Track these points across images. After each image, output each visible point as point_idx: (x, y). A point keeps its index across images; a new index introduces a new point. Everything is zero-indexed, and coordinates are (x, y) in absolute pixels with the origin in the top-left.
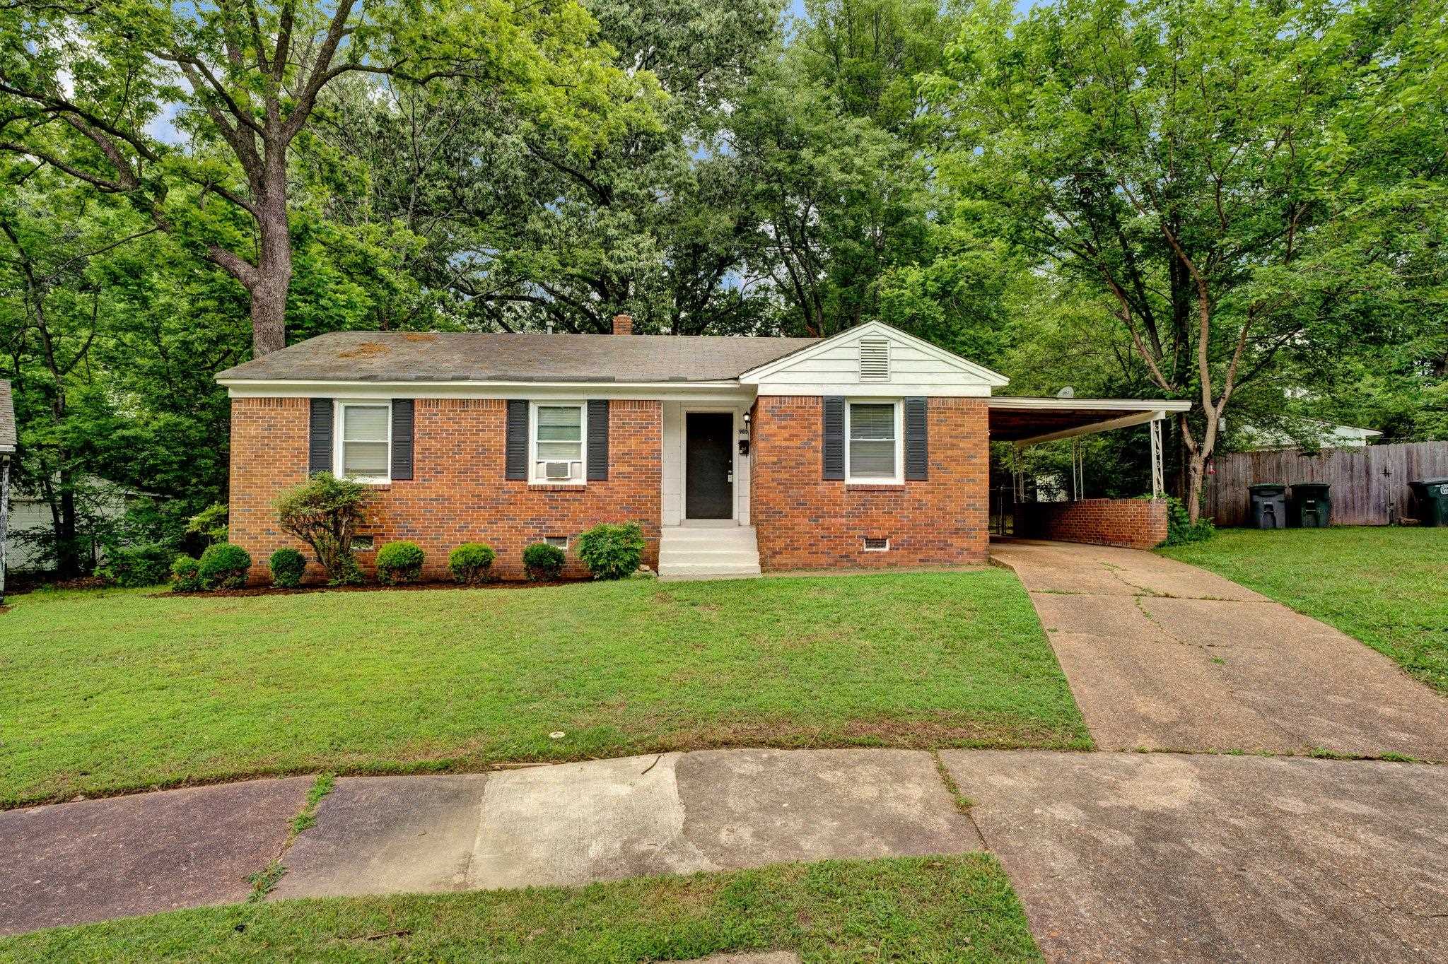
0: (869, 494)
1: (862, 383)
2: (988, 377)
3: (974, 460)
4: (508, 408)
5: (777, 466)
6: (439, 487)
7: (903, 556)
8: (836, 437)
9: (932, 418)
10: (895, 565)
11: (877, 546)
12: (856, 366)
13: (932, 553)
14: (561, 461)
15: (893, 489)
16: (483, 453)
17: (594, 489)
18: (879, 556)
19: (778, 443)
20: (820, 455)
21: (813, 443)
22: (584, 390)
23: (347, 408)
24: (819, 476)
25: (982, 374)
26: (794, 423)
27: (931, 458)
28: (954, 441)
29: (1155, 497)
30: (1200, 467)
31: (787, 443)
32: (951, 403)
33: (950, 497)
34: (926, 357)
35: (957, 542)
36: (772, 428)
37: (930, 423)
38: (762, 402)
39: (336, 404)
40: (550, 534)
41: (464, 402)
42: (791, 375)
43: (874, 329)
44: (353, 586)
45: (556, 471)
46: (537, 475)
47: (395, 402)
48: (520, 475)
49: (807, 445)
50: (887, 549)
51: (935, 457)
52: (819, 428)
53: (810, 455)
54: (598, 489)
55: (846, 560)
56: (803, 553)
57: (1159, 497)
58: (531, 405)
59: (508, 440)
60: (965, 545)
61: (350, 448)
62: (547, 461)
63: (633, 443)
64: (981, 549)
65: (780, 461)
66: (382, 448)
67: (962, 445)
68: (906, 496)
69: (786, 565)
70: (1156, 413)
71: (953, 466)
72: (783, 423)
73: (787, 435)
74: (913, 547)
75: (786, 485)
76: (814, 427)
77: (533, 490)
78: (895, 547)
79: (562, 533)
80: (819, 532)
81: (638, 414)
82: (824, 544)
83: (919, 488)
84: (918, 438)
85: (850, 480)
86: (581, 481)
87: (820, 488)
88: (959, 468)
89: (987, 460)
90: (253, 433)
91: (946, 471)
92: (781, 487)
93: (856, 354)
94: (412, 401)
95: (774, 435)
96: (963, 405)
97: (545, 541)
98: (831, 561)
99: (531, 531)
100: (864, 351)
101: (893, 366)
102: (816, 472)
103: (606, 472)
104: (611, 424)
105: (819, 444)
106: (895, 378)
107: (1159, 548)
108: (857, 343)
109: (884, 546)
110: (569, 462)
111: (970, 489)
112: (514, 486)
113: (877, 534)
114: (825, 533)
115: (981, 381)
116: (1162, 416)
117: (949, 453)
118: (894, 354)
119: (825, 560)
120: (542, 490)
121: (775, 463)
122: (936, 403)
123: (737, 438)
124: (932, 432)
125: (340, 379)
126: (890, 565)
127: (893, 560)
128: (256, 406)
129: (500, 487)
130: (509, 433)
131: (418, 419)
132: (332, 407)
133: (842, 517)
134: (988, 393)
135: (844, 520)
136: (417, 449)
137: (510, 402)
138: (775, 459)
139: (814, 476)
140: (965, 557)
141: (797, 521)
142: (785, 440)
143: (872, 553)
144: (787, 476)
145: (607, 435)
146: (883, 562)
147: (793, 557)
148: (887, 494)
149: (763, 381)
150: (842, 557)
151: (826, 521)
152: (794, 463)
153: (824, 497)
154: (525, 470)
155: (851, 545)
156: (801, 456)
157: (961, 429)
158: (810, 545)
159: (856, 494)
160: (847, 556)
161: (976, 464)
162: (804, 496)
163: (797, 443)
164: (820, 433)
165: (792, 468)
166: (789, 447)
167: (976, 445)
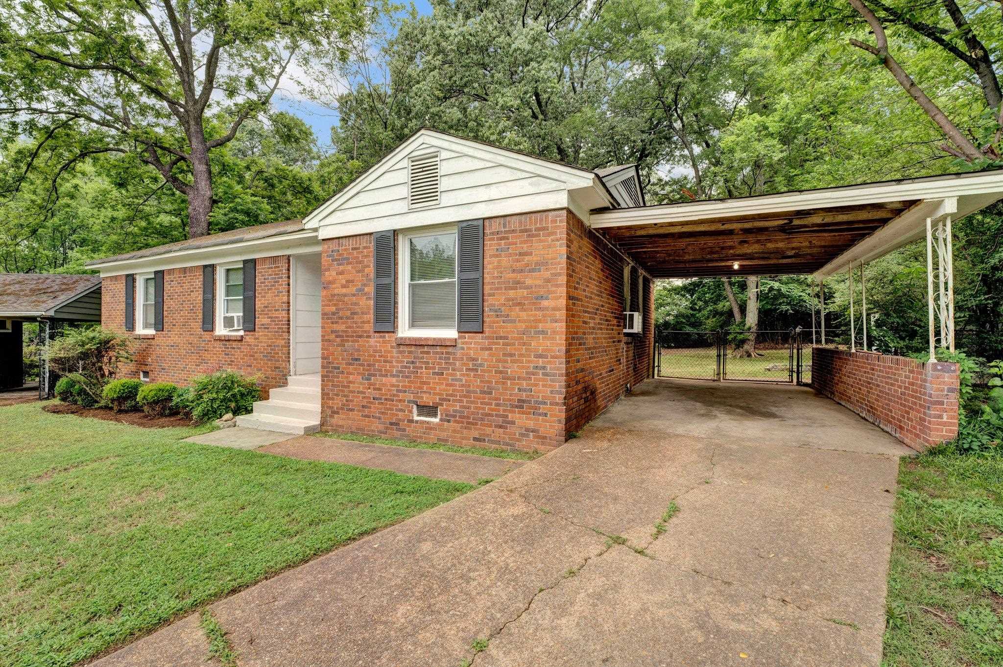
0: (420, 350)
1: (411, 211)
2: (563, 177)
3: (545, 303)
4: (204, 272)
5: (337, 316)
6: (174, 336)
7: (454, 431)
8: (386, 281)
9: (491, 246)
10: (445, 441)
11: (429, 415)
12: (406, 191)
13: (488, 430)
14: (230, 315)
15: (444, 344)
16: (193, 309)
17: (246, 339)
18: (430, 427)
19: (336, 291)
20: (372, 302)
21: (366, 289)
22: (239, 252)
23: (146, 280)
24: (370, 327)
25: (555, 175)
26: (349, 267)
27: (489, 301)
28: (518, 276)
29: (933, 360)
31: (344, 291)
32: (514, 223)
33: (511, 355)
34: (481, 165)
35: (521, 420)
36: (333, 274)
37: (488, 254)
38: (324, 247)
39: (137, 277)
41: (184, 270)
42: (348, 212)
43: (423, 141)
45: (228, 323)
46: (219, 327)
47: (155, 273)
48: (211, 327)
49: (361, 292)
50: (438, 419)
51: (494, 300)
52: (371, 270)
53: (363, 302)
54: (249, 339)
55: (395, 428)
56: (356, 415)
58: (218, 268)
59: (204, 298)
60: (531, 424)
63: (270, 297)
65: (337, 311)
67: (529, 282)
68: (459, 353)
69: (341, 427)
70: (939, 203)
71: (516, 312)
72: (341, 268)
73: (344, 282)
74: (466, 420)
75: (343, 338)
76: (366, 270)
77: (220, 339)
78: (446, 420)
80: (371, 393)
81: (273, 270)
82: (375, 407)
83: (474, 342)
84: (472, 275)
85: (405, 331)
86: (241, 332)
87: (372, 341)
88: (524, 315)
89: (563, 302)
90: (108, 300)
91: (507, 319)
92: (338, 339)
93: (404, 176)
94: (163, 272)
95: (334, 281)
96: (530, 224)
98: (382, 428)
100: (414, 171)
101: (444, 184)
102: (369, 322)
103: (255, 323)
104: (257, 281)
105: (371, 289)
106: (445, 200)
108: (405, 163)
109: (435, 415)
110: (235, 315)
111: (539, 344)
112: (207, 336)
113: (428, 399)
114: (377, 394)
115: (554, 185)
116: (950, 207)
117: (512, 293)
118: (445, 168)
119: (377, 426)
121: (334, 314)
122: (495, 226)
124: (490, 264)
126: (440, 441)
127: (443, 435)
128: (109, 282)
129: (199, 337)
130: (205, 292)
131: (166, 285)
132: (135, 279)
133: (393, 376)
134: (564, 201)
135: (394, 380)
136: (166, 308)
137: (205, 267)
138: (335, 309)
139: (367, 327)
140: (533, 441)
141: (351, 378)
142: (343, 286)
143: (423, 423)
144: (343, 327)
145: (255, 290)
146: (434, 436)
147: (349, 419)
148: (438, 349)
149: (322, 223)
150: (391, 424)
151: (378, 380)
152: (348, 313)
153: (375, 351)
154: (213, 322)
155: (401, 410)
156: (356, 304)
157: (527, 258)
158: (363, 407)
159: (406, 349)
160: (397, 424)
161: (547, 309)
162: (358, 350)
163: (353, 290)
164: (372, 275)
165: (348, 318)
166: (345, 295)
167: (548, 281)
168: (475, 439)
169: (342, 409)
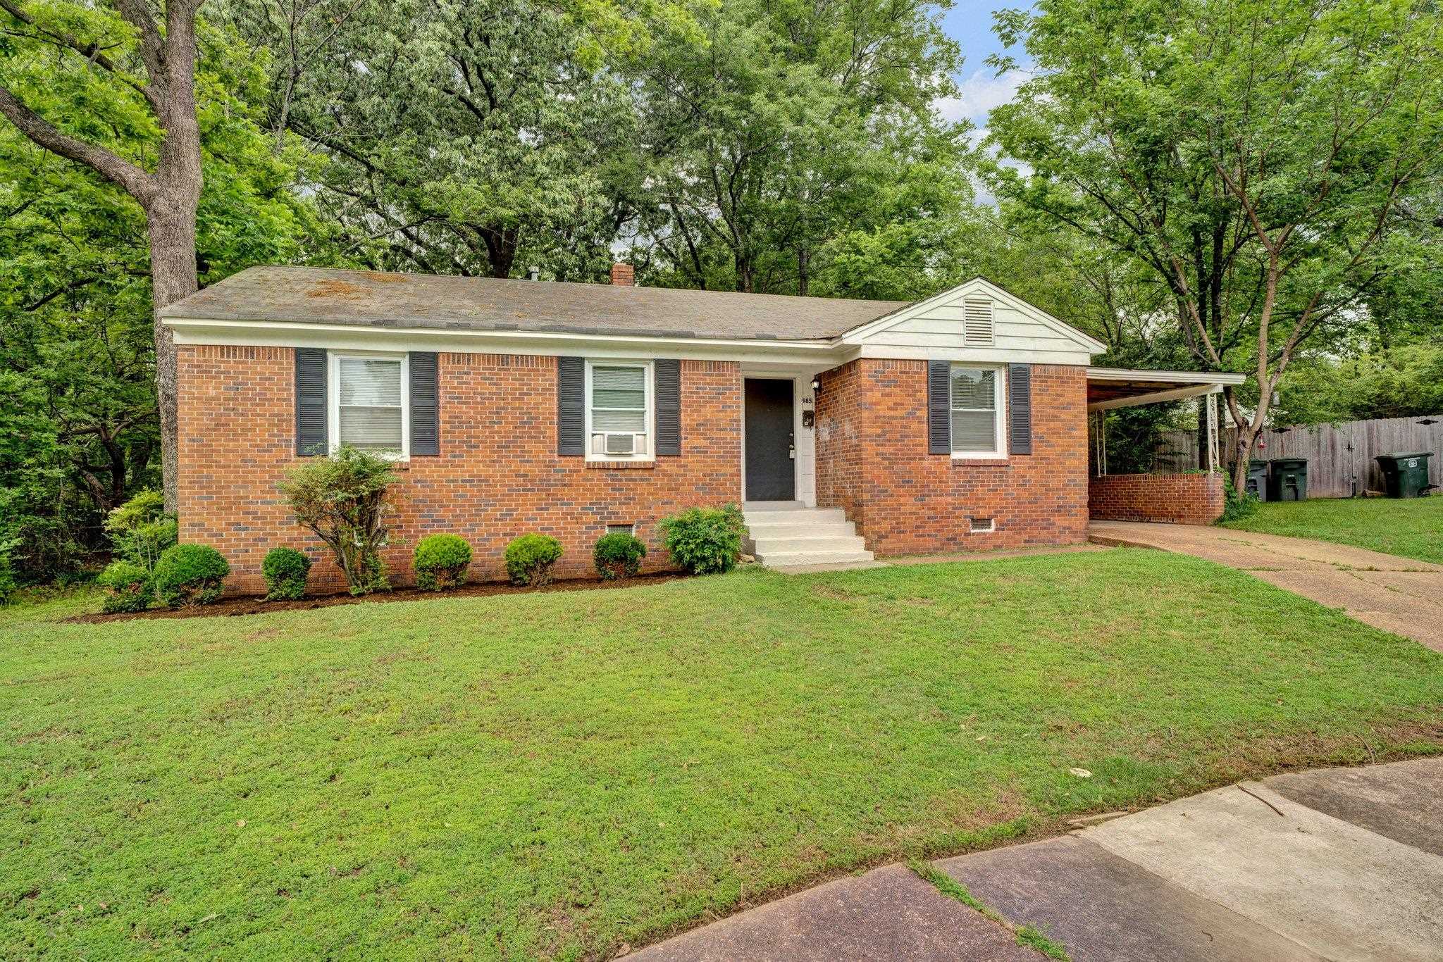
0: (974, 470)
1: (967, 347)
2: (1087, 343)
3: (1074, 433)
4: (560, 367)
5: (881, 439)
6: (474, 465)
7: (1008, 537)
8: (941, 407)
9: (1034, 387)
10: (1000, 547)
11: (983, 527)
12: (961, 328)
13: (1035, 533)
14: (623, 433)
15: (998, 464)
16: (529, 423)
17: (664, 466)
18: (986, 538)
19: (881, 413)
20: (925, 426)
21: (918, 413)
22: (650, 348)
23: (342, 361)
24: (924, 450)
25: (1082, 341)
26: (898, 390)
27: (1034, 430)
28: (1055, 412)
29: (1212, 471)
30: (1249, 441)
31: (892, 413)
32: (1051, 370)
33: (1052, 472)
34: (1029, 321)
35: (1060, 521)
36: (877, 395)
37: (1032, 392)
38: (864, 366)
39: (330, 355)
40: (613, 521)
41: (503, 359)
42: (897, 335)
43: (978, 288)
44: (380, 593)
45: (620, 444)
46: (595, 451)
47: (413, 356)
48: (575, 450)
49: (911, 414)
50: (992, 529)
51: (1037, 429)
52: (923, 395)
53: (914, 426)
54: (668, 466)
55: (953, 543)
56: (910, 537)
57: (1216, 470)
58: (586, 363)
59: (560, 407)
60: (1066, 523)
61: (348, 414)
62: (607, 433)
63: (708, 412)
64: (1082, 527)
65: (884, 433)
66: (394, 415)
67: (1063, 416)
68: (1011, 472)
69: (893, 550)
70: (1213, 386)
71: (1054, 440)
72: (887, 390)
73: (891, 404)
74: (1018, 528)
75: (892, 460)
76: (918, 395)
77: (592, 467)
78: (1000, 528)
79: (628, 520)
80: (925, 512)
81: (713, 378)
82: (930, 527)
83: (1022, 462)
84: (1022, 408)
85: (956, 455)
86: (649, 457)
87: (926, 463)
88: (1060, 441)
89: (1085, 433)
90: (212, 393)
91: (1048, 444)
92: (886, 462)
93: (959, 314)
94: (434, 357)
95: (877, 404)
96: (1063, 373)
97: (607, 530)
98: (938, 544)
99: (590, 518)
100: (969, 312)
101: (998, 329)
102: (921, 445)
103: (678, 445)
104: (682, 389)
105: (923, 414)
106: (1000, 343)
107: (1219, 522)
108: (961, 303)
109: (989, 526)
110: (634, 433)
111: (1071, 463)
112: (570, 463)
113: (983, 513)
114: (931, 513)
115: (1080, 348)
116: (1220, 389)
117: (1051, 424)
118: (997, 316)
119: (932, 543)
120: (604, 468)
121: (879, 436)
122: (1038, 371)
123: (800, 408)
124: (1035, 400)
125: (345, 324)
126: (997, 547)
127: (999, 542)
128: (214, 357)
129: (551, 465)
130: (562, 398)
131: (443, 378)
132: (325, 359)
133: (948, 495)
134: (1087, 360)
135: (950, 499)
136: (443, 416)
137: (561, 359)
138: (879, 431)
139: (919, 449)
140: (1067, 537)
141: (902, 500)
142: (890, 409)
143: (979, 534)
144: (891, 450)
145: (678, 402)
146: (989, 544)
147: (900, 541)
148: (993, 469)
149: (866, 341)
150: (948, 539)
151: (932, 500)
152: (898, 436)
153: (929, 473)
154: (581, 444)
155: (958, 526)
156: (906, 427)
157: (1061, 399)
158: (917, 527)
159: (962, 470)
160: (954, 539)
161: (1074, 437)
162: (910, 472)
163: (900, 412)
164: (925, 401)
165: (896, 440)
166: (893, 418)
167: (1076, 416)
168: (1026, 541)
169: (892, 532)
